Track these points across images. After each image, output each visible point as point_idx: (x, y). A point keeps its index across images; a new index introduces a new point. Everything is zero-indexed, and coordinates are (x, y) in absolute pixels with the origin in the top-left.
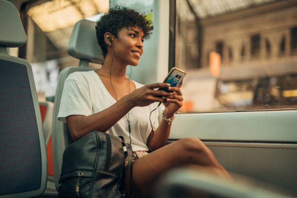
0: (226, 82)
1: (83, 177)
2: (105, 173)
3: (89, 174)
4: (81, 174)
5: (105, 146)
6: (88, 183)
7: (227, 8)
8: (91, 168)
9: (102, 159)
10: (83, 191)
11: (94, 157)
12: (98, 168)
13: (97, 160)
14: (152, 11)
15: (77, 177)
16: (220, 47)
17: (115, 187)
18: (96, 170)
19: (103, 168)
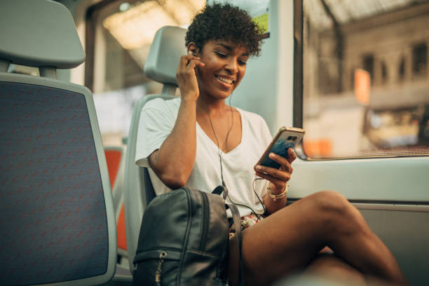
0: (379, 111)
1: (166, 260)
2: (200, 254)
3: (176, 255)
4: (164, 254)
5: (200, 212)
6: (174, 268)
7: (379, 8)
8: (178, 246)
9: (196, 232)
10: (166, 280)
11: (184, 229)
12: (188, 247)
13: (187, 234)
14: (267, 10)
15: (158, 259)
16: (369, 63)
17: (213, 275)
18: (186, 249)
19: (196, 246)
